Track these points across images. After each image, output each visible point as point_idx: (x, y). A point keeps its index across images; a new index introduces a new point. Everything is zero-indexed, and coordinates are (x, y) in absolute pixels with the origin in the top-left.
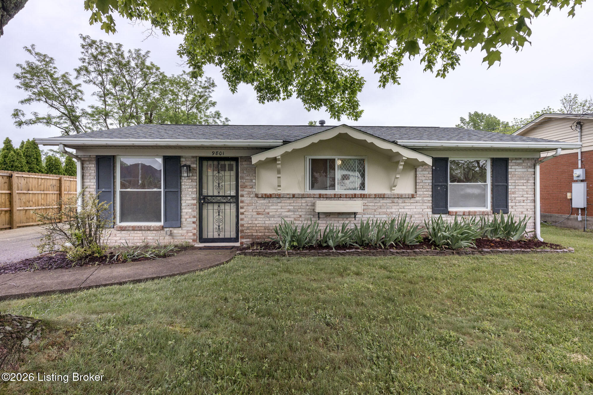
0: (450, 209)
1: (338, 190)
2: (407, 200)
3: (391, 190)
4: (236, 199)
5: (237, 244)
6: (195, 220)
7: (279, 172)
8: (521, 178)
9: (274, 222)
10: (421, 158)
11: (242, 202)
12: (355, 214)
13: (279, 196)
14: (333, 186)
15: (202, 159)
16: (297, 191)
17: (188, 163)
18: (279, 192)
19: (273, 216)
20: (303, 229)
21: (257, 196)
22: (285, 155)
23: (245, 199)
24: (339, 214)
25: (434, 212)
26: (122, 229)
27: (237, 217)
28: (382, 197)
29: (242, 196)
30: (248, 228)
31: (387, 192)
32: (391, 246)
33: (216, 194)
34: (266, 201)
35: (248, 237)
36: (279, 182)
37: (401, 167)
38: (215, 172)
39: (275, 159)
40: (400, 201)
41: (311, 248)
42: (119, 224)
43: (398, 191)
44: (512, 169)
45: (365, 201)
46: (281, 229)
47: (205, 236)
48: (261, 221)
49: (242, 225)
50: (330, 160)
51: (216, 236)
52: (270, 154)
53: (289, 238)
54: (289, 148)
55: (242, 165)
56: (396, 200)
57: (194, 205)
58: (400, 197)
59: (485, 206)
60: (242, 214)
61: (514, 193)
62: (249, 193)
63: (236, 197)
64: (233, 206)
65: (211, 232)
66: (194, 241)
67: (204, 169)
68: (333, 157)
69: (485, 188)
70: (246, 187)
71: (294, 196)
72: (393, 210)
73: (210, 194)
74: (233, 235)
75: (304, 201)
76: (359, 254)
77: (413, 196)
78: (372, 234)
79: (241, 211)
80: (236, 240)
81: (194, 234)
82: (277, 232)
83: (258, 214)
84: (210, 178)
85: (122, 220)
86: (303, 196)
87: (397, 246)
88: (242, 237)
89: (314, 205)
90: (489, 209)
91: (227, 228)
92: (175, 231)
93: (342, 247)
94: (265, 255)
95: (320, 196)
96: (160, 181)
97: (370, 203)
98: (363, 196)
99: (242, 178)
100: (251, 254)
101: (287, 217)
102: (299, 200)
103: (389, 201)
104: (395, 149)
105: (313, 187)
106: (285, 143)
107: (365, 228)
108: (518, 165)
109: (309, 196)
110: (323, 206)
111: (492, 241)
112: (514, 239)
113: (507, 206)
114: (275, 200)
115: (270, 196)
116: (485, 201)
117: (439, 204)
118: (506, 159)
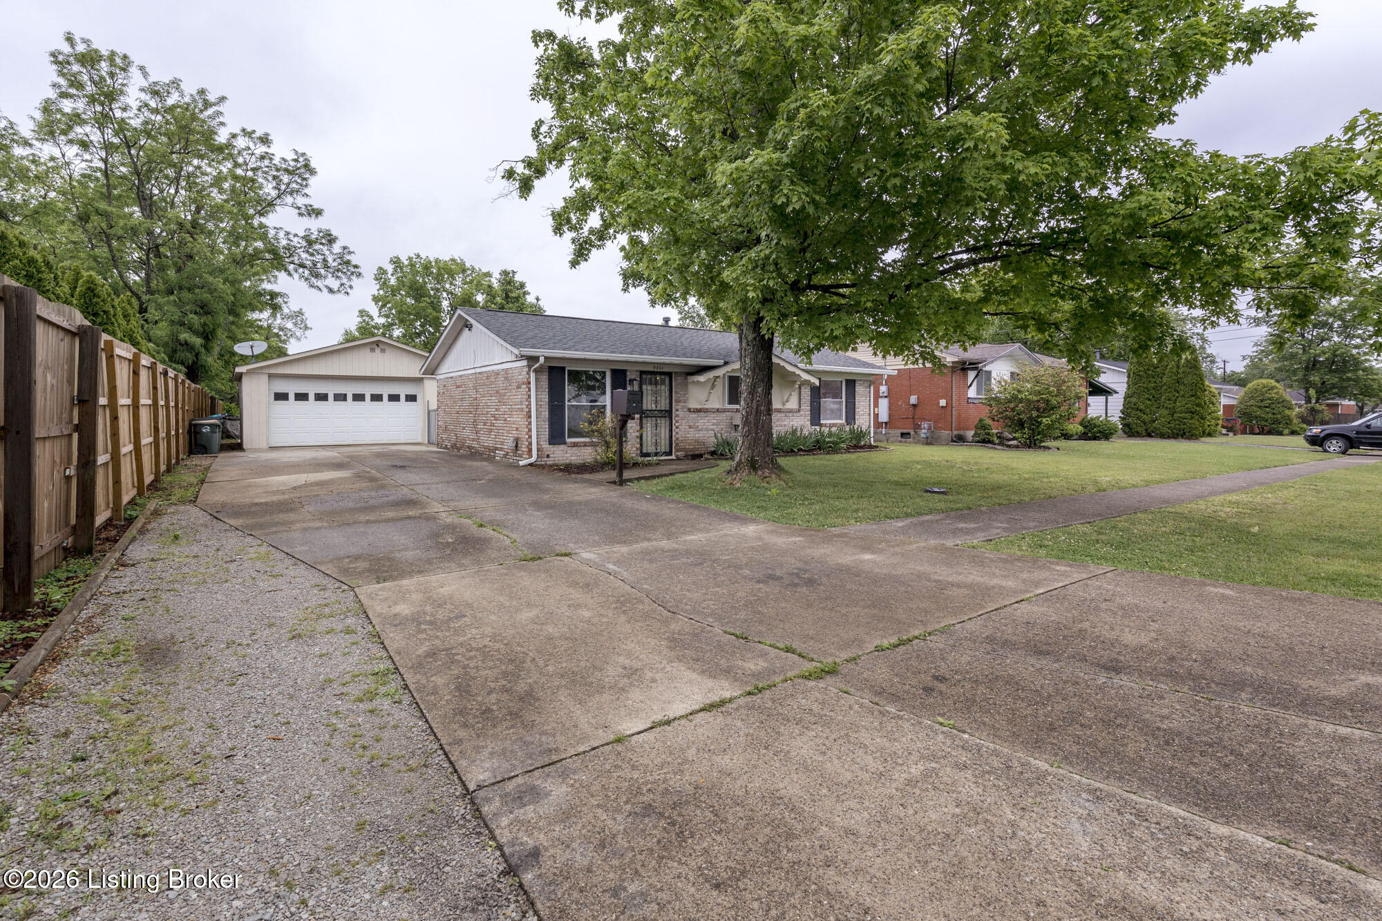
0: (822, 421)
2: (795, 414)
3: (784, 404)
4: (668, 414)
5: (672, 457)
6: (637, 434)
7: (712, 388)
8: (862, 396)
10: (812, 379)
11: (675, 416)
13: (706, 411)
15: (642, 373)
16: (717, 406)
17: (632, 376)
18: (706, 406)
19: (701, 430)
21: (689, 410)
23: (679, 413)
25: (812, 424)
26: (575, 445)
27: (671, 430)
28: (779, 411)
29: (676, 410)
30: (682, 441)
31: (781, 407)
33: (654, 408)
34: (696, 415)
35: (681, 450)
36: (709, 397)
38: (653, 386)
40: (791, 414)
42: (569, 440)
43: (788, 406)
44: (857, 388)
46: (719, 438)
47: (645, 451)
48: (692, 435)
49: (676, 439)
51: (654, 450)
55: (676, 381)
56: (788, 414)
57: (637, 419)
58: (791, 411)
59: (841, 419)
60: (676, 427)
61: (858, 408)
62: (681, 408)
63: (670, 411)
64: (668, 420)
65: (649, 447)
66: (637, 455)
67: (643, 383)
69: (841, 403)
70: (680, 401)
71: (717, 410)
72: (786, 423)
73: (649, 408)
74: (668, 449)
75: (725, 414)
77: (799, 410)
79: (674, 425)
80: (670, 453)
81: (637, 449)
83: (690, 427)
84: (649, 394)
85: (569, 437)
86: (724, 411)
88: (677, 451)
89: (731, 419)
90: (843, 421)
91: (662, 442)
95: (737, 411)
99: (676, 393)
101: (711, 430)
102: (721, 415)
103: (783, 415)
105: (730, 403)
106: (726, 363)
108: (861, 386)
109: (729, 410)
111: (853, 444)
113: (855, 418)
114: (702, 414)
115: (699, 411)
116: (841, 415)
117: (815, 418)
118: (854, 381)
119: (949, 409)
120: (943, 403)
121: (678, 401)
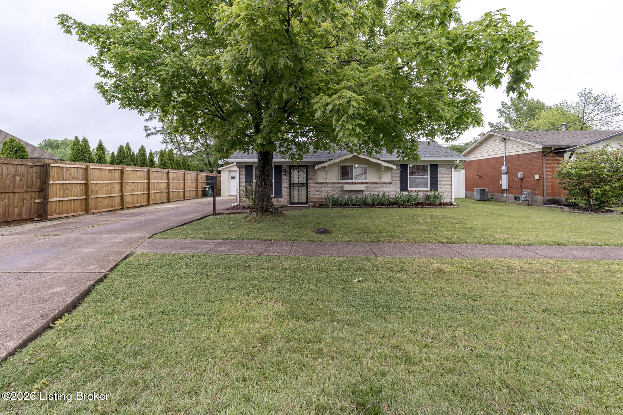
0: (409, 189)
1: (354, 181)
2: (388, 185)
3: (380, 180)
4: (306, 185)
5: (308, 205)
6: (288, 194)
7: (327, 172)
8: (444, 174)
9: (324, 195)
10: (391, 166)
11: (309, 186)
12: (362, 191)
13: (326, 183)
14: (352, 179)
15: (291, 167)
16: (335, 181)
17: (285, 168)
18: (327, 181)
19: (324, 193)
20: (338, 197)
21: (316, 183)
22: (330, 165)
23: (311, 184)
24: (355, 191)
25: (401, 191)
27: (307, 193)
28: (375, 183)
29: (309, 183)
30: (312, 198)
31: (378, 181)
32: (376, 205)
33: (297, 182)
34: (320, 185)
35: (312, 202)
36: (327, 177)
37: (383, 170)
38: (297, 172)
39: (325, 167)
40: (384, 185)
41: (341, 205)
43: (384, 180)
44: (439, 170)
45: (367, 185)
46: (328, 197)
47: (292, 201)
48: (318, 195)
49: (309, 197)
50: (350, 166)
51: (297, 202)
52: (323, 165)
53: (331, 201)
54: (331, 162)
55: (309, 169)
56: (382, 185)
57: (288, 187)
58: (384, 183)
59: (427, 187)
60: (309, 191)
61: (441, 181)
62: (313, 182)
63: (307, 183)
64: (305, 187)
65: (295, 200)
66: (288, 203)
67: (292, 171)
68: (352, 165)
69: (427, 179)
70: (311, 179)
71: (333, 183)
72: (381, 190)
73: (295, 182)
74: (305, 201)
75: (338, 185)
76: (362, 207)
77: (390, 183)
78: (369, 200)
79: (309, 190)
80: (307, 203)
81: (288, 201)
82: (326, 199)
83: (317, 191)
84: (295, 175)
86: (337, 183)
87: (379, 205)
88: (309, 202)
89: (343, 187)
90: (428, 189)
91: (302, 198)
92: (279, 199)
93: (354, 205)
94: (322, 207)
95: (346, 183)
96: (272, 176)
97: (370, 186)
98: (366, 183)
99: (309, 175)
100: (316, 207)
101: (330, 193)
102: (336, 185)
103: (378, 185)
104: (379, 162)
105: (343, 179)
106: (330, 160)
107: (366, 197)
108: (443, 167)
109: (340, 183)
110: (347, 188)
111: (427, 204)
112: (437, 202)
113: (437, 188)
114: (324, 185)
115: (322, 183)
116: (427, 185)
117: (404, 186)
118: (437, 165)
119: (541, 181)
120: (537, 177)
121: (310, 179)
